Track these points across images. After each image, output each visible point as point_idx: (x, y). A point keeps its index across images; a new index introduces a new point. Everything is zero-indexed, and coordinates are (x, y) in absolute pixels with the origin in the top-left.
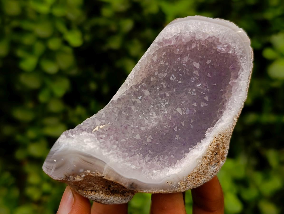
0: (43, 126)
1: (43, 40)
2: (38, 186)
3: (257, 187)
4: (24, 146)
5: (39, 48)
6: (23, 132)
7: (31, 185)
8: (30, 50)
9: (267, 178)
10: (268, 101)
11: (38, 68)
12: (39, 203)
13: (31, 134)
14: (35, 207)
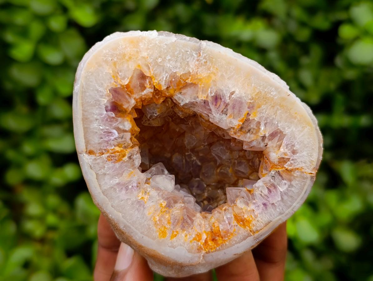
0: (44, 138)
1: (42, 18)
2: (41, 219)
3: (331, 212)
4: (19, 166)
5: (36, 30)
6: (16, 146)
7: (31, 218)
8: (24, 32)
9: (343, 199)
10: (340, 99)
11: (36, 58)
12: (42, 240)
13: (28, 148)
14: (38, 247)
